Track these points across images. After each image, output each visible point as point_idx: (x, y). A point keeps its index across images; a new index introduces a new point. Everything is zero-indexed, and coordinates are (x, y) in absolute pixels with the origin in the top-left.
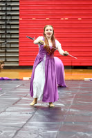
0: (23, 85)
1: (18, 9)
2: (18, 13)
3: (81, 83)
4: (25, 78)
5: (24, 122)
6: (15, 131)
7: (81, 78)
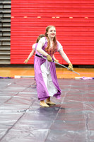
0: (15, 83)
1: (9, 7)
2: (9, 11)
3: (72, 82)
4: (16, 77)
5: (15, 121)
6: (6, 130)
7: (72, 77)
